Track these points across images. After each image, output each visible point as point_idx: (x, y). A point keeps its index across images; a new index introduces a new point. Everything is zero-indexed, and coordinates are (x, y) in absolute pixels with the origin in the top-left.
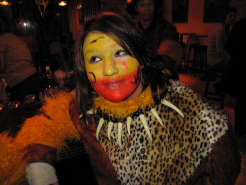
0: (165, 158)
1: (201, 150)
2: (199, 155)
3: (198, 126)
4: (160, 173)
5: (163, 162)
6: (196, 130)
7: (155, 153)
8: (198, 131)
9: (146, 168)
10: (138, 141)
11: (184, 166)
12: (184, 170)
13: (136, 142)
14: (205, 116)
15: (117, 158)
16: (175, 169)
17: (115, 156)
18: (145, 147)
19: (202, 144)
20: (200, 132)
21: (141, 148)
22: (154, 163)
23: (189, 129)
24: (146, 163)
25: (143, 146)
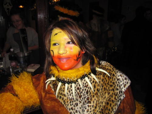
0: (101, 102)
1: (120, 95)
2: (119, 98)
3: (116, 82)
4: (99, 111)
5: (100, 104)
6: (115, 84)
7: (95, 99)
8: (117, 84)
9: (91, 109)
10: (86, 93)
11: (112, 106)
12: (112, 108)
13: (84, 94)
14: (119, 76)
15: (72, 106)
16: (107, 108)
17: (71, 105)
18: (89, 96)
19: (120, 91)
20: (118, 85)
21: (87, 97)
22: (95, 105)
23: (112, 84)
24: (91, 106)
25: (88, 96)
